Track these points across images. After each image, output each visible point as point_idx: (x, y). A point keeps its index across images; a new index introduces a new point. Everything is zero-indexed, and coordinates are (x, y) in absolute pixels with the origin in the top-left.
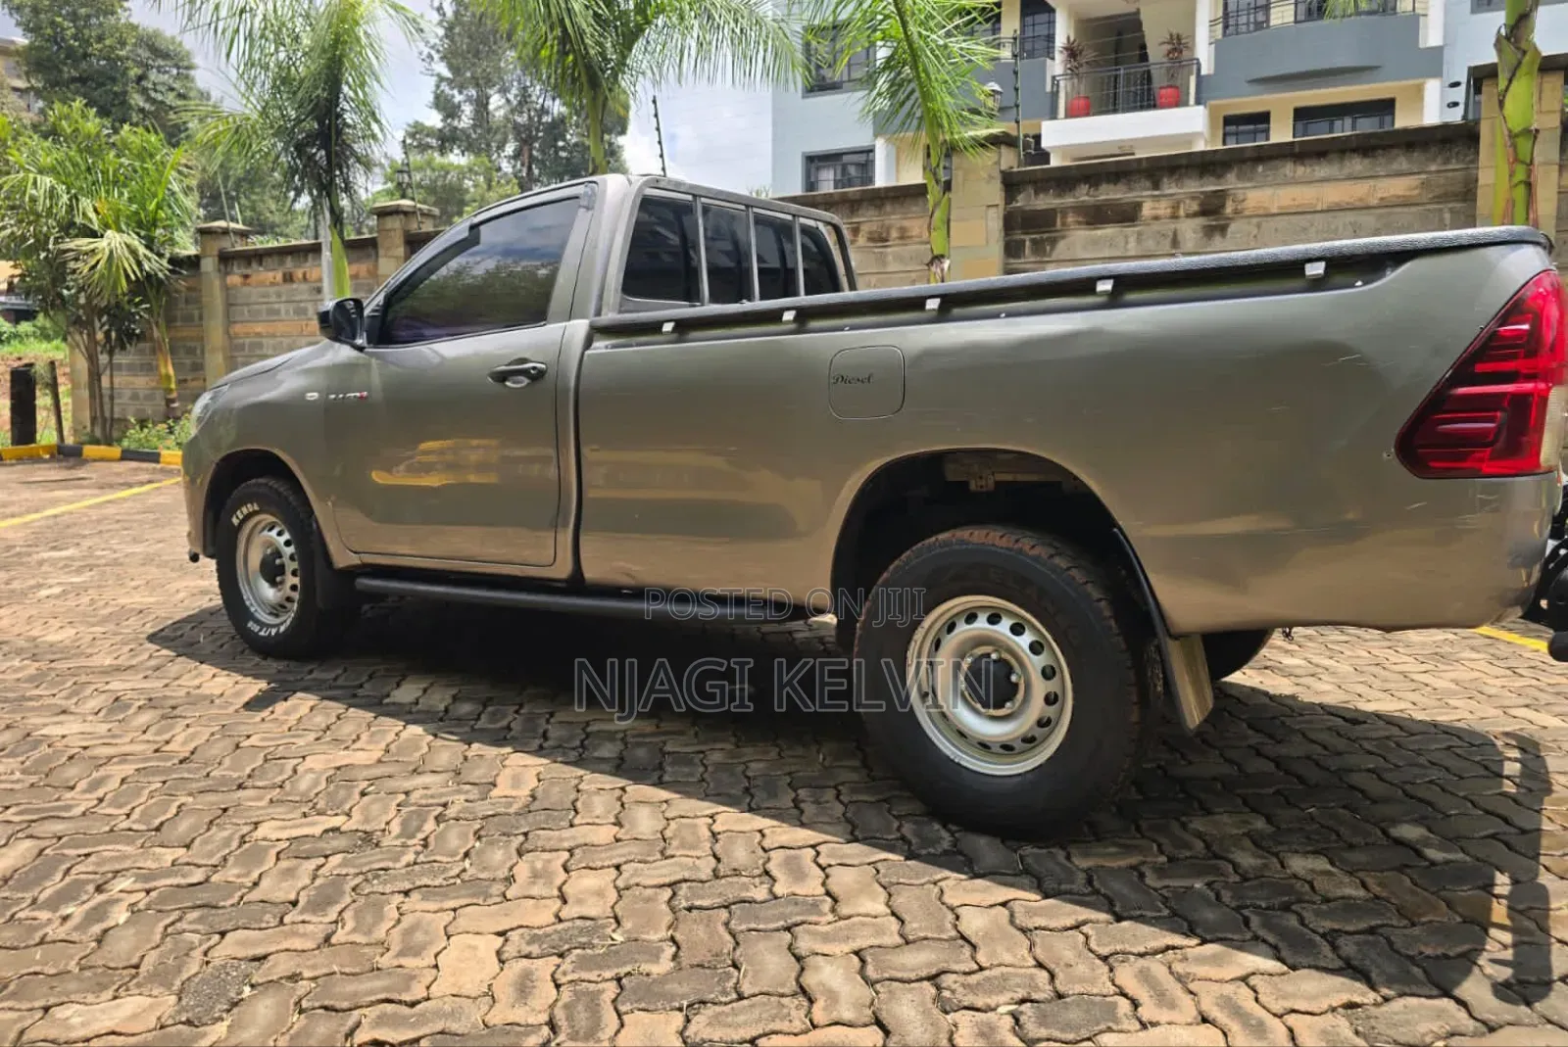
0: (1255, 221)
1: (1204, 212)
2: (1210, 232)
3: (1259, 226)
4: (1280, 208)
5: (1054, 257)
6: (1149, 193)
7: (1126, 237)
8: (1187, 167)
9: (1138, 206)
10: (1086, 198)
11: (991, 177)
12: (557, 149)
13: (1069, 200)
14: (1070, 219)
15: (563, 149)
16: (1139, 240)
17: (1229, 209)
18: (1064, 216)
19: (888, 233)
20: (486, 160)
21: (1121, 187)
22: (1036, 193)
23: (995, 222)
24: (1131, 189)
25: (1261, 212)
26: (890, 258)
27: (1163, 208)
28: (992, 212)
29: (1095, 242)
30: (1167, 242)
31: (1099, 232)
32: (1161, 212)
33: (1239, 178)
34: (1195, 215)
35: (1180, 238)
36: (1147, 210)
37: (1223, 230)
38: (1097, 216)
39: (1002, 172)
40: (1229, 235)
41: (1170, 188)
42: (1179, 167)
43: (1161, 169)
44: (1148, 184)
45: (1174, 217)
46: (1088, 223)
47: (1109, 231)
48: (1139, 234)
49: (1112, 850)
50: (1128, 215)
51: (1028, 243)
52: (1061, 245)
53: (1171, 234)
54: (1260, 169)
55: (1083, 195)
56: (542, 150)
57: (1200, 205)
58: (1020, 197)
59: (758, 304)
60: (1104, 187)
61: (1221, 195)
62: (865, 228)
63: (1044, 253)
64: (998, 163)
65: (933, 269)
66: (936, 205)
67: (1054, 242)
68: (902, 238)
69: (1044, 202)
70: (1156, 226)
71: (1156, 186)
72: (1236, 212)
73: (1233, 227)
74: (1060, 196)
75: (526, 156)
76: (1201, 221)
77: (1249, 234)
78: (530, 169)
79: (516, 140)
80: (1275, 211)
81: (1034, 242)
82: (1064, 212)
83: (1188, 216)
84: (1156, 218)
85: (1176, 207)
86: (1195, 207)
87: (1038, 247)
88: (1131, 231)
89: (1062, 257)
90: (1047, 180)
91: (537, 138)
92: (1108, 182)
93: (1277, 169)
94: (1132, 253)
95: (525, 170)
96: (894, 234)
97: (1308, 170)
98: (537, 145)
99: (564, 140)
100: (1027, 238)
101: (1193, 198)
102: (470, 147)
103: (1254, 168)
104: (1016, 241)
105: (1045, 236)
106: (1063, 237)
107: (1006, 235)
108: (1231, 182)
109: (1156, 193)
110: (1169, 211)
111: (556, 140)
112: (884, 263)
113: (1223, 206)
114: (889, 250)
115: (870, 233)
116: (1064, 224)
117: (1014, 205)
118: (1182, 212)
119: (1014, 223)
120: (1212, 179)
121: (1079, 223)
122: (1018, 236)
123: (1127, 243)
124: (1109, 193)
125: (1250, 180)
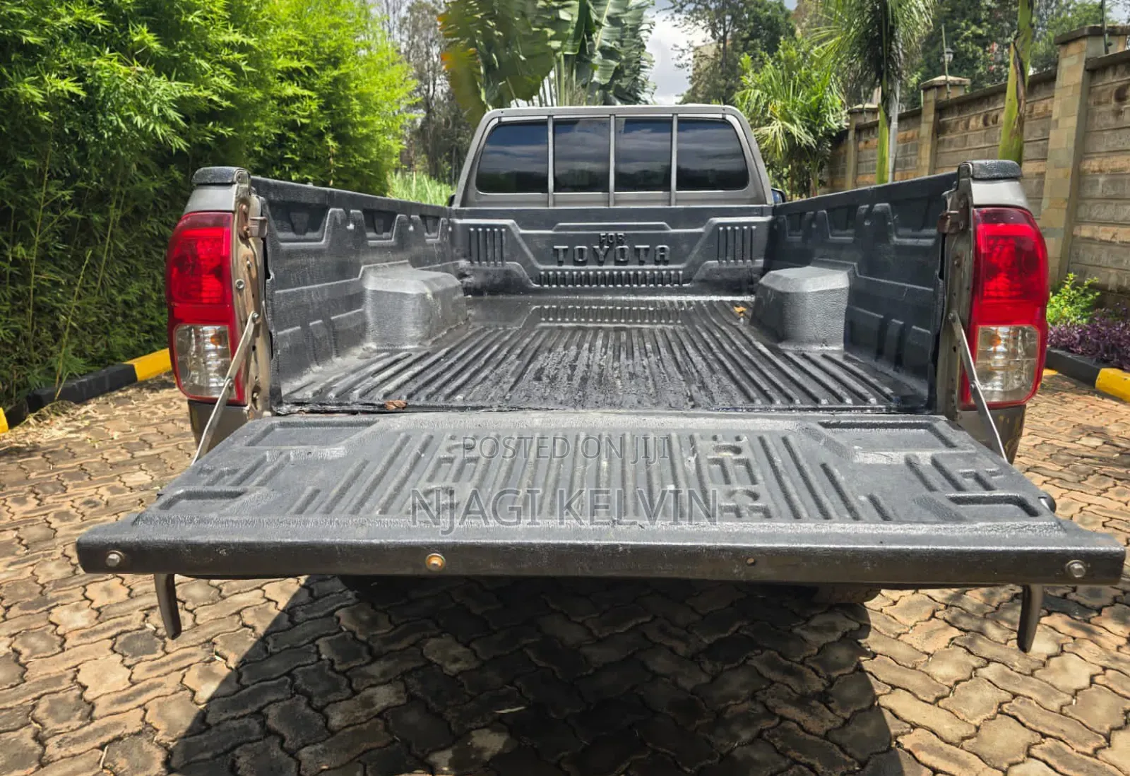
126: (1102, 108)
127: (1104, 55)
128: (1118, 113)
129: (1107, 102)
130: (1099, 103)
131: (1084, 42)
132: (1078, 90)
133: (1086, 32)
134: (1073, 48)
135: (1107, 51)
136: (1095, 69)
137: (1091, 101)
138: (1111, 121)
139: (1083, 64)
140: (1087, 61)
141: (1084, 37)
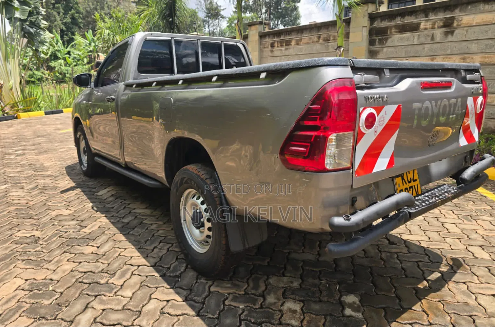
0: (466, 29)
1: (444, 26)
2: (447, 34)
3: (467, 31)
4: (476, 23)
5: (386, 45)
6: (423, 19)
7: (414, 37)
8: (439, 8)
9: (419, 24)
10: (400, 22)
11: (364, 16)
12: (278, 9)
13: (393, 23)
14: (393, 30)
15: (280, 9)
16: (418, 38)
17: (455, 24)
18: (391, 30)
19: (330, 38)
20: (256, 14)
21: (413, 17)
22: (381, 21)
23: (365, 33)
24: (417, 18)
25: (469, 25)
26: (330, 47)
27: (429, 25)
28: (364, 29)
29: (401, 39)
30: (429, 39)
31: (404, 35)
32: (428, 27)
33: (460, 11)
34: (441, 27)
35: (435, 37)
36: (422, 26)
37: (452, 33)
38: (403, 29)
39: (369, 14)
40: (455, 34)
41: (432, 17)
42: (436, 8)
43: (429, 9)
44: (423, 15)
45: (433, 28)
46: (399, 32)
47: (407, 35)
48: (419, 35)
49: (229, 285)
50: (414, 28)
51: (377, 40)
52: (389, 40)
53: (431, 35)
54: (470, 7)
55: (398, 21)
56: (274, 10)
57: (444, 23)
58: (375, 23)
59: (201, 73)
60: (406, 17)
61: (452, 19)
62: (322, 36)
63: (383, 44)
64: (367, 10)
65: (337, 51)
66: (340, 28)
67: (386, 40)
68: (334, 39)
69: (385, 24)
70: (426, 32)
71: (427, 16)
72: (458, 25)
73: (456, 32)
74: (390, 21)
75: (269, 11)
76: (444, 29)
77: (463, 34)
78: (270, 16)
79: (266, 7)
80: (474, 24)
81: (379, 40)
82: (391, 27)
83: (438, 28)
84: (426, 29)
85: (434, 24)
86: (441, 24)
87: (381, 41)
88: (416, 34)
89: (389, 45)
90: (385, 16)
91: (272, 6)
92: (408, 15)
93: (476, 6)
94: (415, 43)
95: (268, 17)
96: (332, 38)
97: (490, 6)
98: (272, 8)
99: (281, 6)
100: (377, 38)
101: (441, 20)
102: (252, 10)
103: (467, 6)
104: (373, 40)
105: (384, 37)
106: (390, 38)
107: (370, 37)
108: (457, 13)
109: (427, 19)
110: (431, 26)
111: (278, 6)
112: (328, 49)
113: (453, 23)
114: (330, 44)
115: (324, 38)
116: (391, 32)
117: (373, 26)
118: (436, 27)
119: (372, 32)
120: (450, 12)
121: (396, 32)
122: (374, 37)
123: (414, 39)
124: (409, 20)
125: (465, 12)
126: (266, 49)
127: (263, 31)
128: (272, 51)
129: (268, 47)
130: (265, 48)
131: (257, 26)
132: (257, 42)
133: (258, 23)
134: (253, 28)
135: (264, 30)
136: (262, 36)
137: (262, 47)
138: (270, 54)
139: (258, 34)
140: (259, 32)
141: (257, 24)
